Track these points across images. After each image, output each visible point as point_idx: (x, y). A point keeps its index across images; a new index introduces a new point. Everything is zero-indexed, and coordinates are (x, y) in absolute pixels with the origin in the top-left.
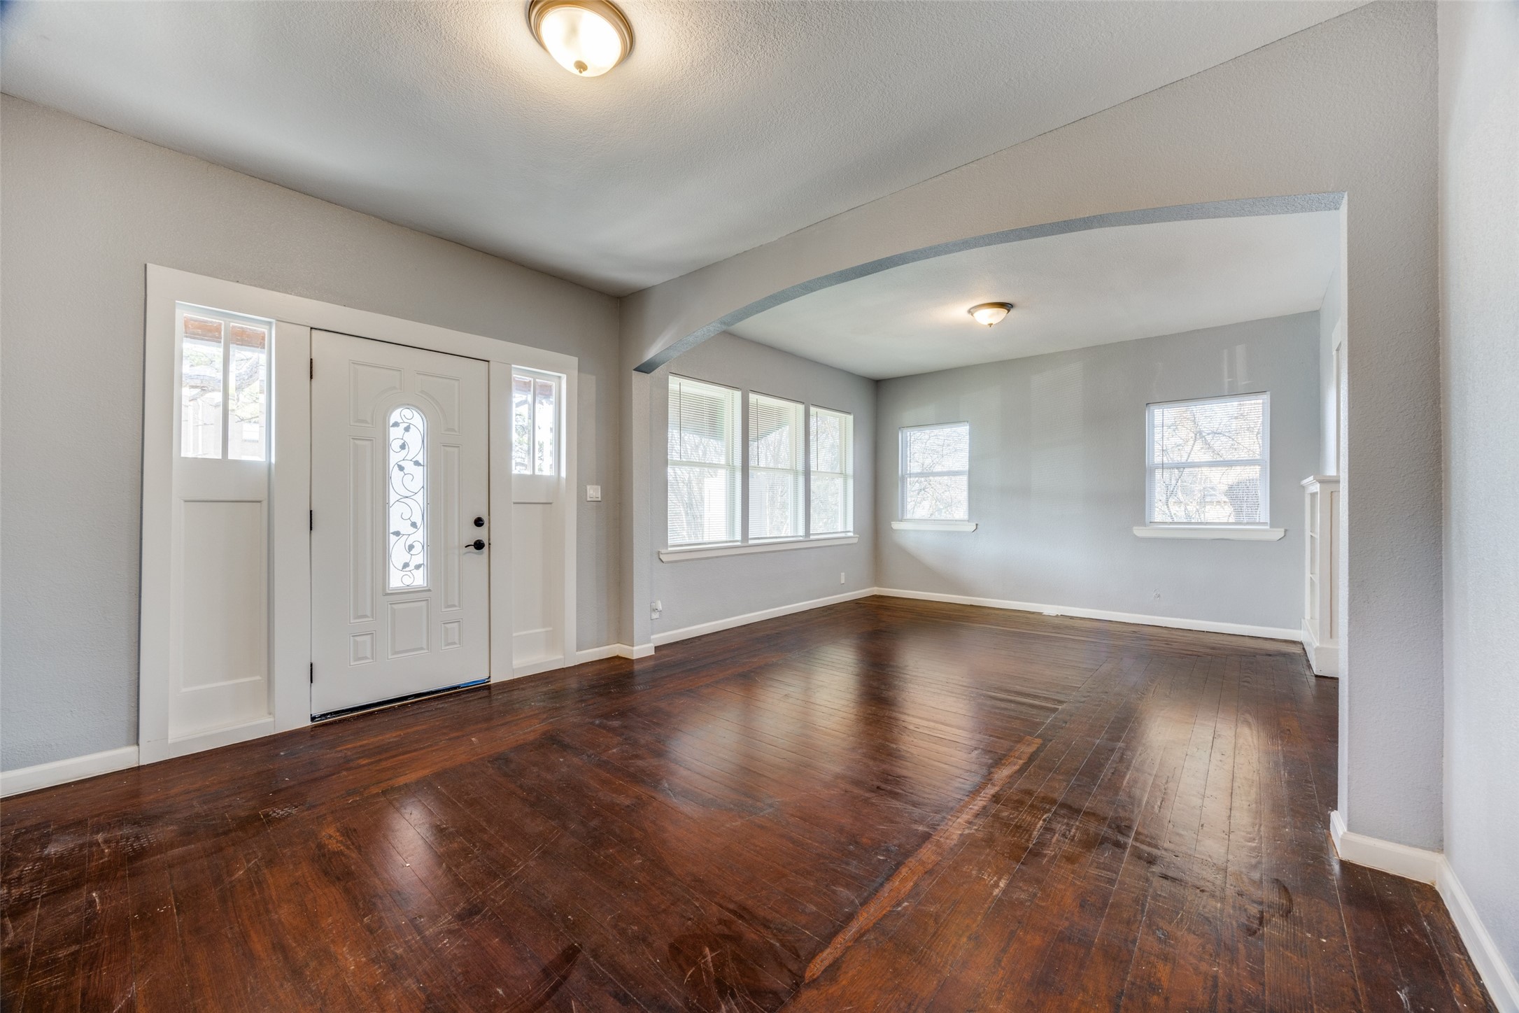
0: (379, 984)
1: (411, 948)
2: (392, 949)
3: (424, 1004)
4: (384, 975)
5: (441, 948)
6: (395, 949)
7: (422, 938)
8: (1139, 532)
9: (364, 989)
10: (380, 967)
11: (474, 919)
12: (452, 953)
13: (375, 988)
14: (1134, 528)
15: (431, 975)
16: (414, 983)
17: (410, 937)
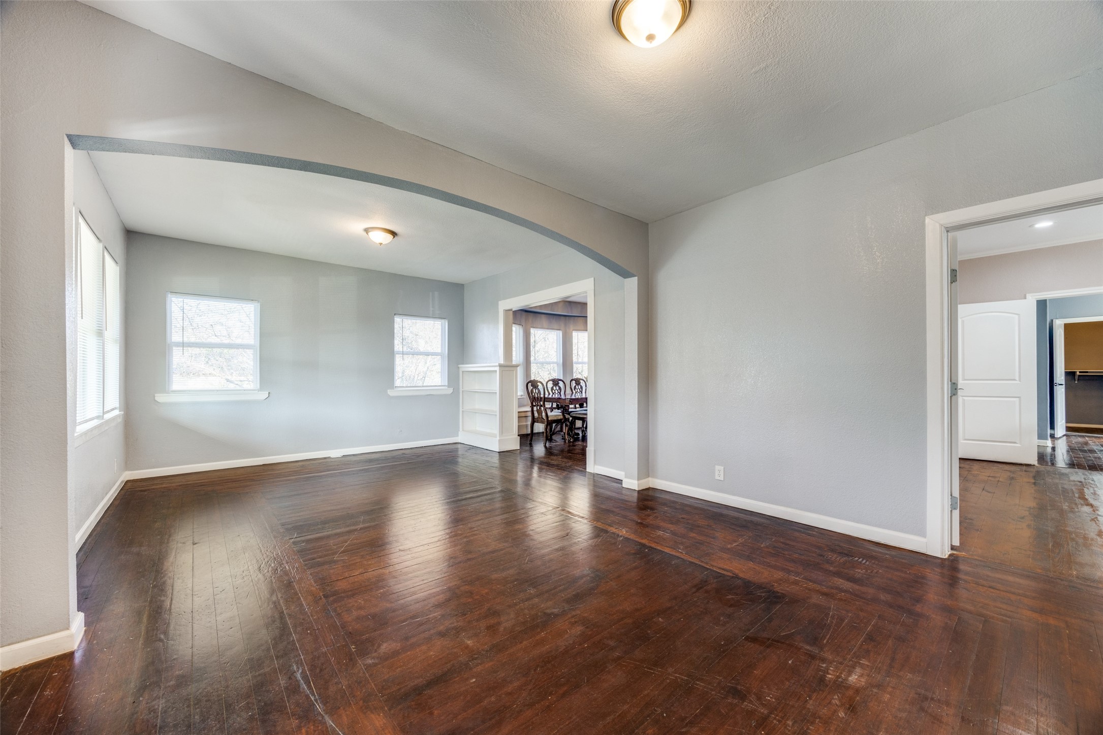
0: (821, 723)
1: (783, 717)
2: (790, 728)
3: (818, 692)
4: (812, 723)
5: (775, 699)
6: (789, 727)
7: (771, 714)
8: (391, 393)
9: (829, 730)
10: (808, 728)
11: (741, 689)
12: (776, 691)
13: (825, 723)
14: (388, 391)
15: (798, 696)
16: (809, 703)
17: (775, 721)
